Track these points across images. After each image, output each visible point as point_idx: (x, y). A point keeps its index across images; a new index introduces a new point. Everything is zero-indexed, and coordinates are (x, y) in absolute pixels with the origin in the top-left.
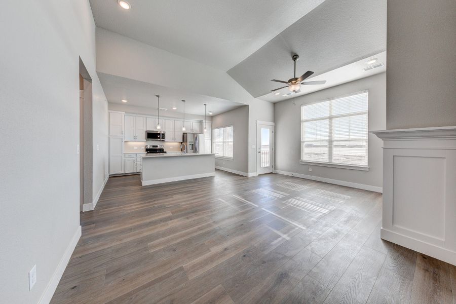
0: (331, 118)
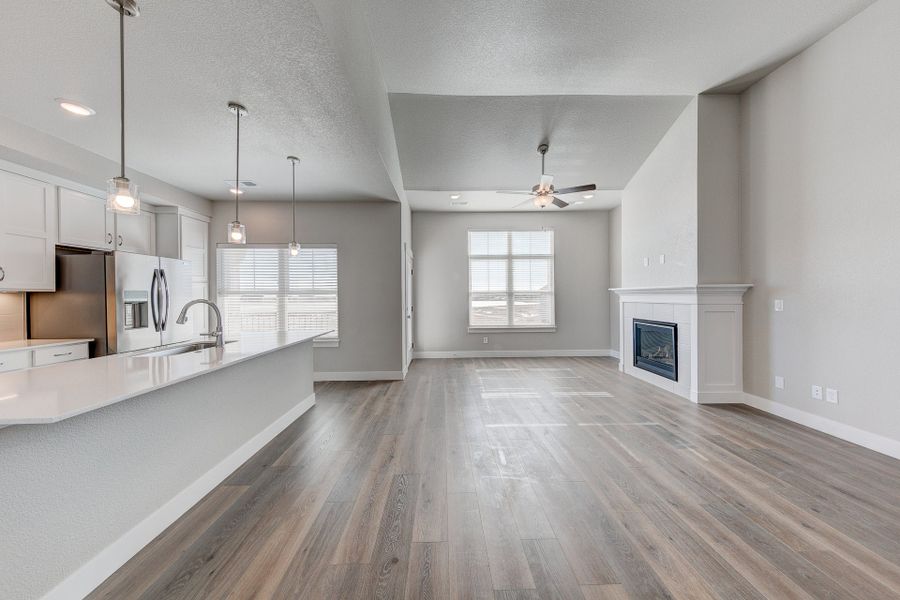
0: (510, 258)
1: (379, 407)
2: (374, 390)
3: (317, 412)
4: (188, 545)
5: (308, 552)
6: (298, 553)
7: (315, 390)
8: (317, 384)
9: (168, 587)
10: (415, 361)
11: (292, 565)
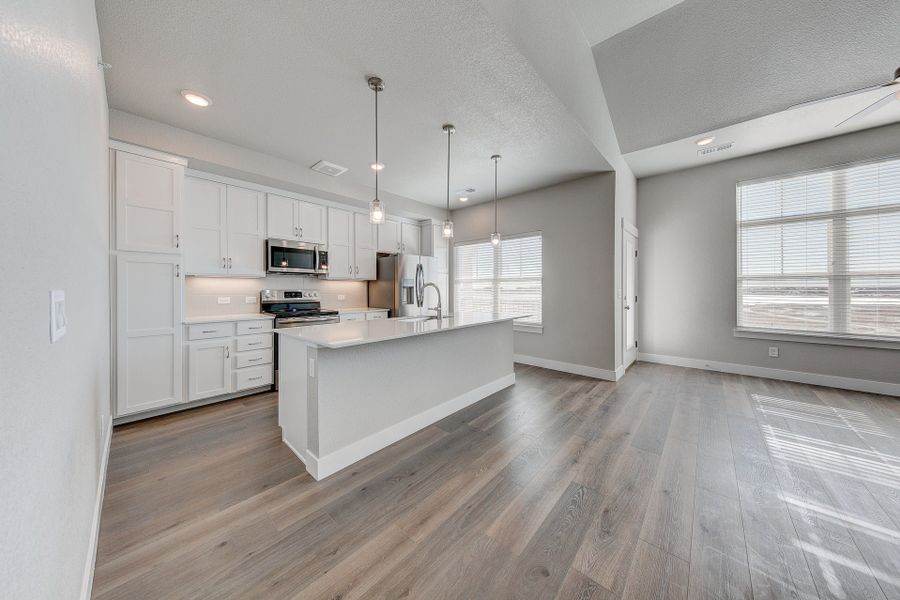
0: (840, 217)
1: (578, 403)
2: (578, 385)
3: (516, 390)
4: (405, 457)
5: (471, 509)
6: (464, 506)
7: (515, 371)
8: (518, 366)
9: (388, 480)
10: (636, 364)
11: (457, 512)
